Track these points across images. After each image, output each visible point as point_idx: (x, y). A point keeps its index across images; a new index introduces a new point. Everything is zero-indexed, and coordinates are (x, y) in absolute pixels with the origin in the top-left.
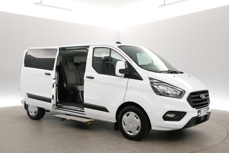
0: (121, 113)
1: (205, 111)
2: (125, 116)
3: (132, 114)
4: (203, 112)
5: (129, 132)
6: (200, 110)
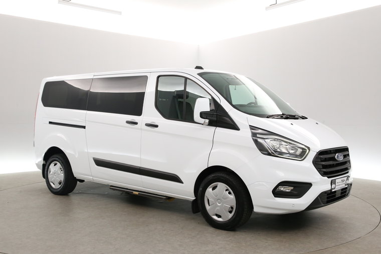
0: (202, 185)
1: (343, 181)
2: (209, 190)
3: (221, 186)
4: (339, 184)
5: (217, 215)
6: (335, 179)
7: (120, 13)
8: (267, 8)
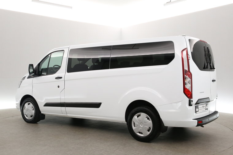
7: (71, 8)
8: (165, 5)
